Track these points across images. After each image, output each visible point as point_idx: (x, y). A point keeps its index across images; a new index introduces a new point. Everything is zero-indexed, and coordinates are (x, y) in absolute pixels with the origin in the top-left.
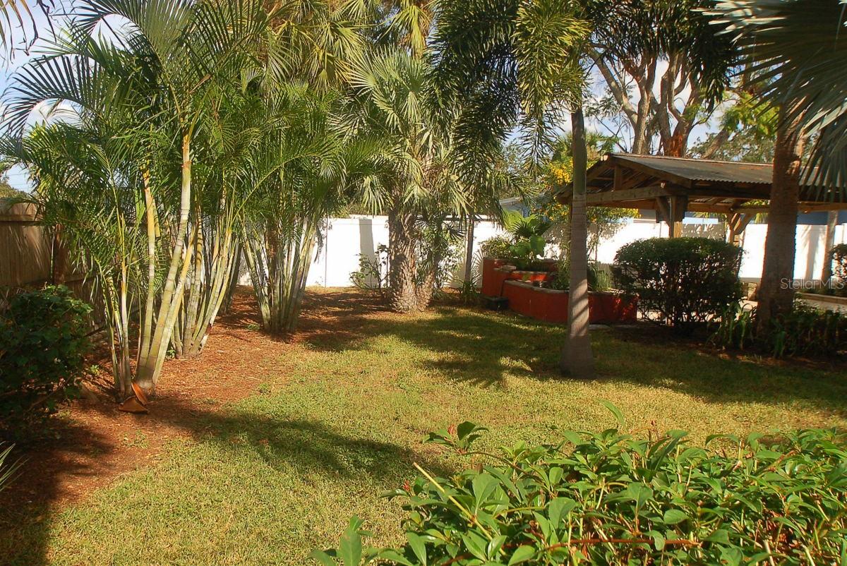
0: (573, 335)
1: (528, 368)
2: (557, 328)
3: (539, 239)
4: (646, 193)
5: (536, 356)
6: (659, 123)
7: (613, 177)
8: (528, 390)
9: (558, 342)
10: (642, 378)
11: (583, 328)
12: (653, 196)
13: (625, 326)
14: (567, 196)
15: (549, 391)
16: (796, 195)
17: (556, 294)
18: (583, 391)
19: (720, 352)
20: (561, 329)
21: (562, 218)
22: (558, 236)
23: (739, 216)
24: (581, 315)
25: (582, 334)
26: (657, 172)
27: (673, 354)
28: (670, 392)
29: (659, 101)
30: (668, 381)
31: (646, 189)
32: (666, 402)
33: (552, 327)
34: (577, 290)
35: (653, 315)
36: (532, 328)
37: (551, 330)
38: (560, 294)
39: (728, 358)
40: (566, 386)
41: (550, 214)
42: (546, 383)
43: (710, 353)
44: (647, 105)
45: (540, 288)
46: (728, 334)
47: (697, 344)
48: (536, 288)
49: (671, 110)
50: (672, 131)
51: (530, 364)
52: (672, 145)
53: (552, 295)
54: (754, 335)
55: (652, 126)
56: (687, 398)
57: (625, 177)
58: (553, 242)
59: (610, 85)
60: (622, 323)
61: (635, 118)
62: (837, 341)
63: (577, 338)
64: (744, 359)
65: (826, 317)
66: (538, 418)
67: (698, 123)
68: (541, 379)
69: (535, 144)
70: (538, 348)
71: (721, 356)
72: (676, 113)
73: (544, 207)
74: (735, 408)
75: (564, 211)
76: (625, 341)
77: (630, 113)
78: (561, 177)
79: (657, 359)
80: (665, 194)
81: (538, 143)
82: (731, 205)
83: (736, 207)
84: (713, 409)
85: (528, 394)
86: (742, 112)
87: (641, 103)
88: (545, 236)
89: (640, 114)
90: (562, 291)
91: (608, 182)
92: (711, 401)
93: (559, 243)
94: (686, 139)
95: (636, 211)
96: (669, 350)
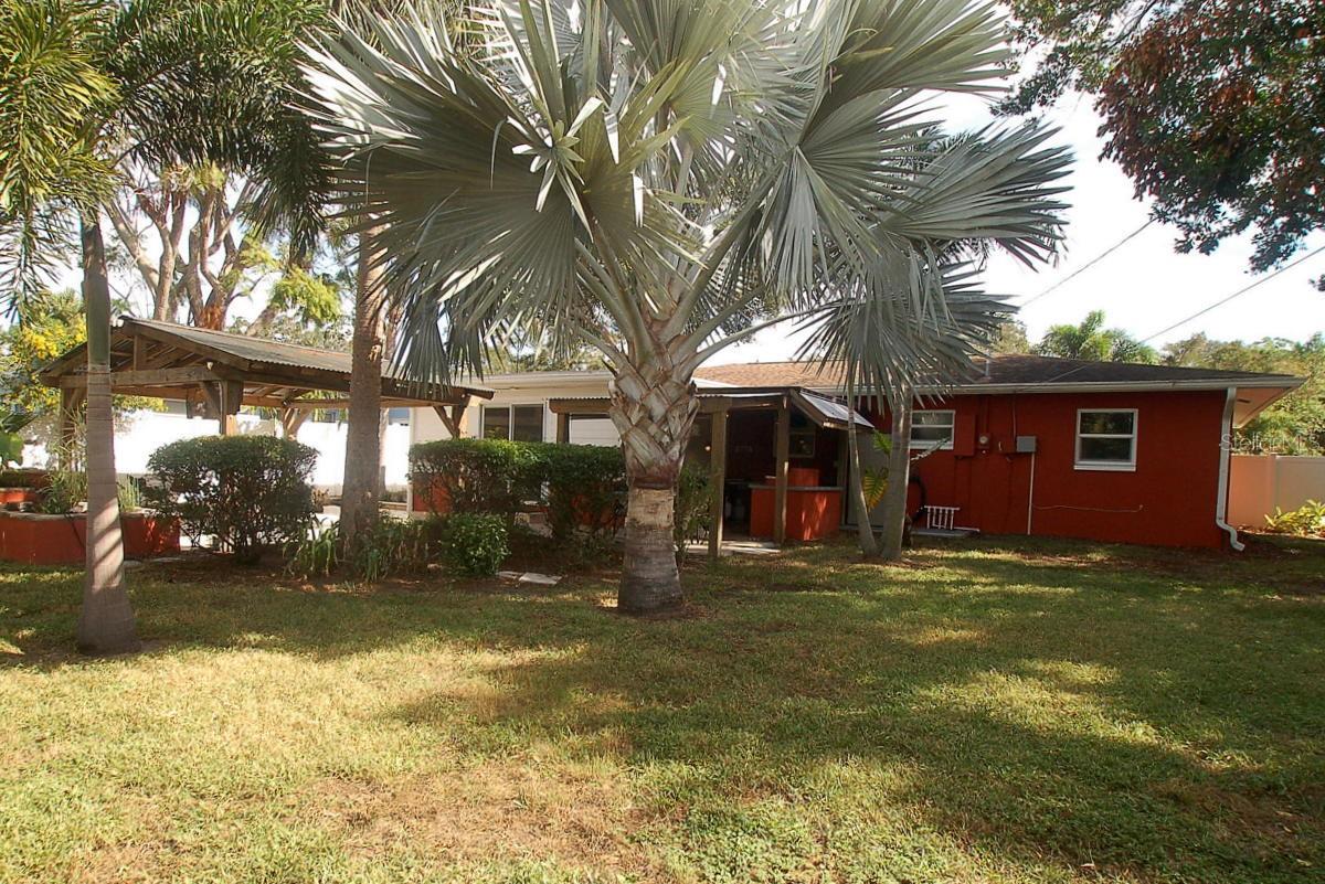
0: (98, 586)
1: (15, 650)
2: (57, 574)
3: (13, 439)
4: (183, 375)
5: (28, 626)
6: (186, 288)
7: (132, 352)
8: (24, 697)
9: (63, 598)
10: (214, 637)
11: (115, 575)
12: (194, 379)
13: (165, 560)
14: (56, 375)
15: (67, 689)
16: (378, 385)
17: (51, 521)
18: (128, 678)
19: (303, 583)
20: (64, 575)
21: (48, 409)
22: (44, 433)
23: (293, 411)
24: (110, 556)
25: (115, 584)
26: (200, 347)
27: (244, 594)
28: (261, 654)
29: (186, 261)
30: (253, 637)
31: (184, 369)
32: (263, 672)
33: (47, 572)
34: (101, 516)
35: (205, 541)
36: (12, 578)
37: (47, 577)
38: (59, 520)
39: (313, 589)
40: (97, 672)
41: (27, 401)
42: (56, 674)
43: (289, 586)
44: (172, 263)
45: (21, 514)
46: (310, 559)
47: (269, 575)
48: (13, 514)
49: (204, 273)
50: (205, 298)
51: (16, 642)
52: (206, 319)
53: (45, 522)
54: (340, 556)
55: (178, 291)
56: (287, 659)
57: (149, 352)
58: (35, 443)
59: (117, 228)
60: (158, 555)
61: (156, 278)
62: (427, 554)
63: (106, 590)
64: (332, 588)
65: (416, 528)
66: (56, 748)
67: (238, 295)
68: (45, 669)
69: (19, 266)
70: (29, 612)
71: (305, 587)
72: (209, 277)
73: (17, 391)
74: (354, 664)
75: (53, 397)
76: (171, 581)
77: (145, 271)
78: (44, 348)
79: (224, 604)
80: (214, 377)
81: (26, 265)
82: (284, 398)
83: (290, 400)
84: (328, 671)
85: (27, 705)
86: (293, 289)
87: (163, 258)
88: (22, 434)
89: (163, 273)
90: (62, 516)
91: (123, 359)
92: (323, 658)
93: (45, 444)
94: (224, 313)
95: (160, 401)
96: (237, 588)
